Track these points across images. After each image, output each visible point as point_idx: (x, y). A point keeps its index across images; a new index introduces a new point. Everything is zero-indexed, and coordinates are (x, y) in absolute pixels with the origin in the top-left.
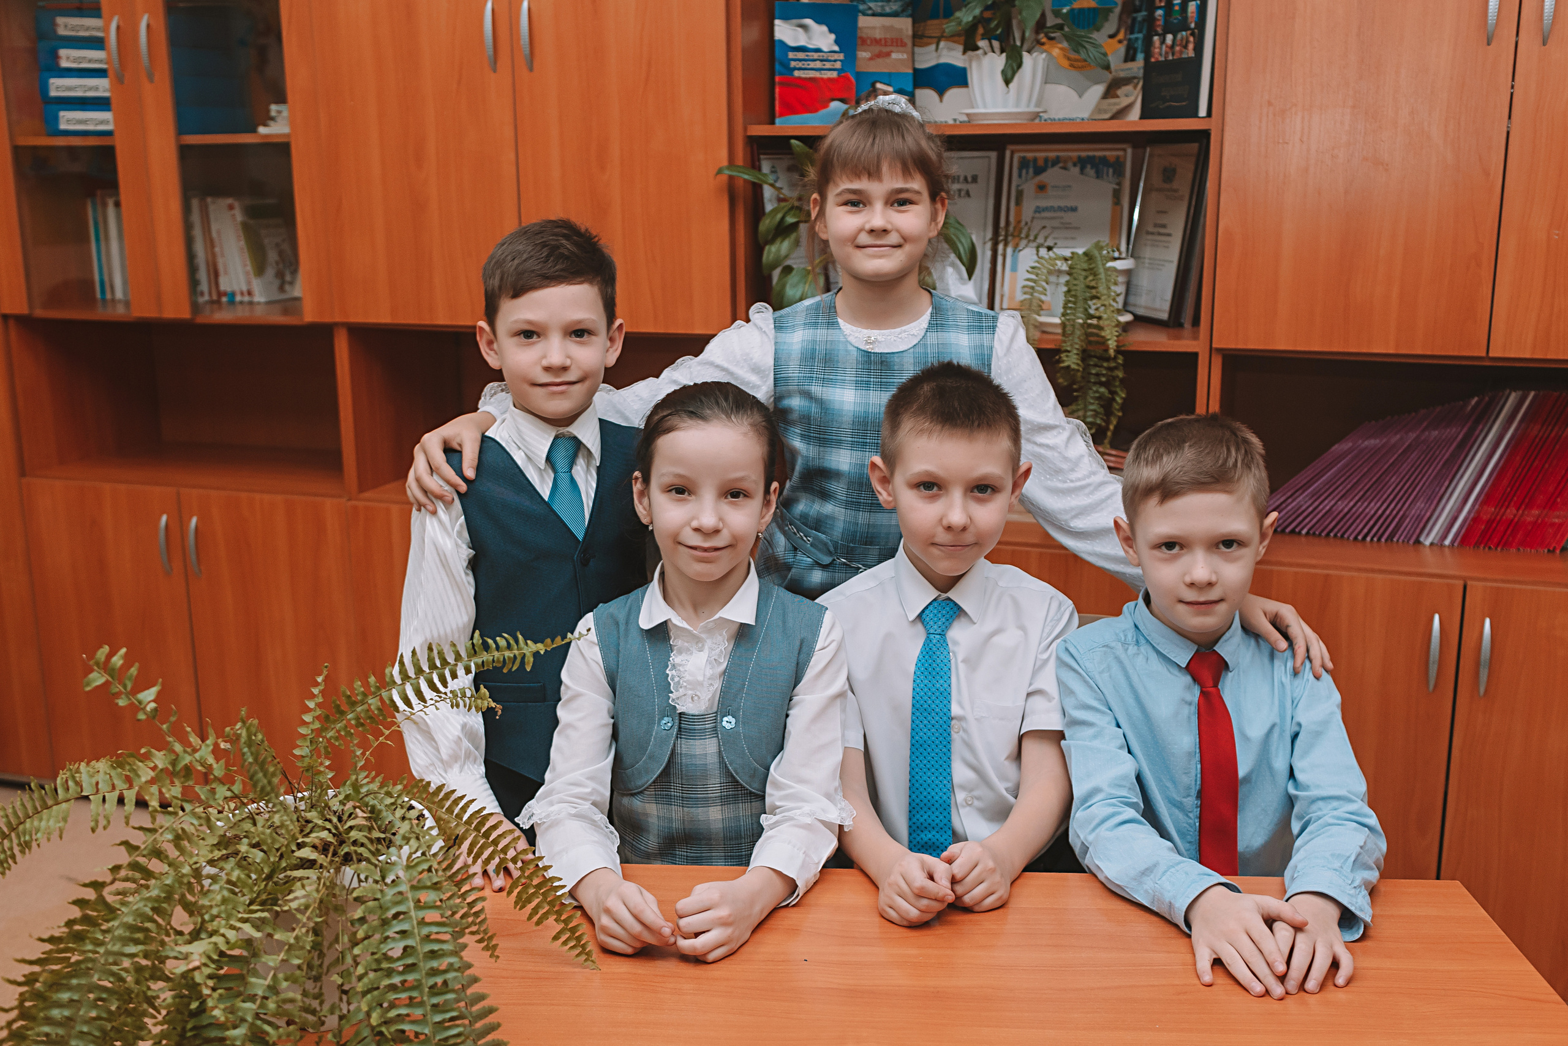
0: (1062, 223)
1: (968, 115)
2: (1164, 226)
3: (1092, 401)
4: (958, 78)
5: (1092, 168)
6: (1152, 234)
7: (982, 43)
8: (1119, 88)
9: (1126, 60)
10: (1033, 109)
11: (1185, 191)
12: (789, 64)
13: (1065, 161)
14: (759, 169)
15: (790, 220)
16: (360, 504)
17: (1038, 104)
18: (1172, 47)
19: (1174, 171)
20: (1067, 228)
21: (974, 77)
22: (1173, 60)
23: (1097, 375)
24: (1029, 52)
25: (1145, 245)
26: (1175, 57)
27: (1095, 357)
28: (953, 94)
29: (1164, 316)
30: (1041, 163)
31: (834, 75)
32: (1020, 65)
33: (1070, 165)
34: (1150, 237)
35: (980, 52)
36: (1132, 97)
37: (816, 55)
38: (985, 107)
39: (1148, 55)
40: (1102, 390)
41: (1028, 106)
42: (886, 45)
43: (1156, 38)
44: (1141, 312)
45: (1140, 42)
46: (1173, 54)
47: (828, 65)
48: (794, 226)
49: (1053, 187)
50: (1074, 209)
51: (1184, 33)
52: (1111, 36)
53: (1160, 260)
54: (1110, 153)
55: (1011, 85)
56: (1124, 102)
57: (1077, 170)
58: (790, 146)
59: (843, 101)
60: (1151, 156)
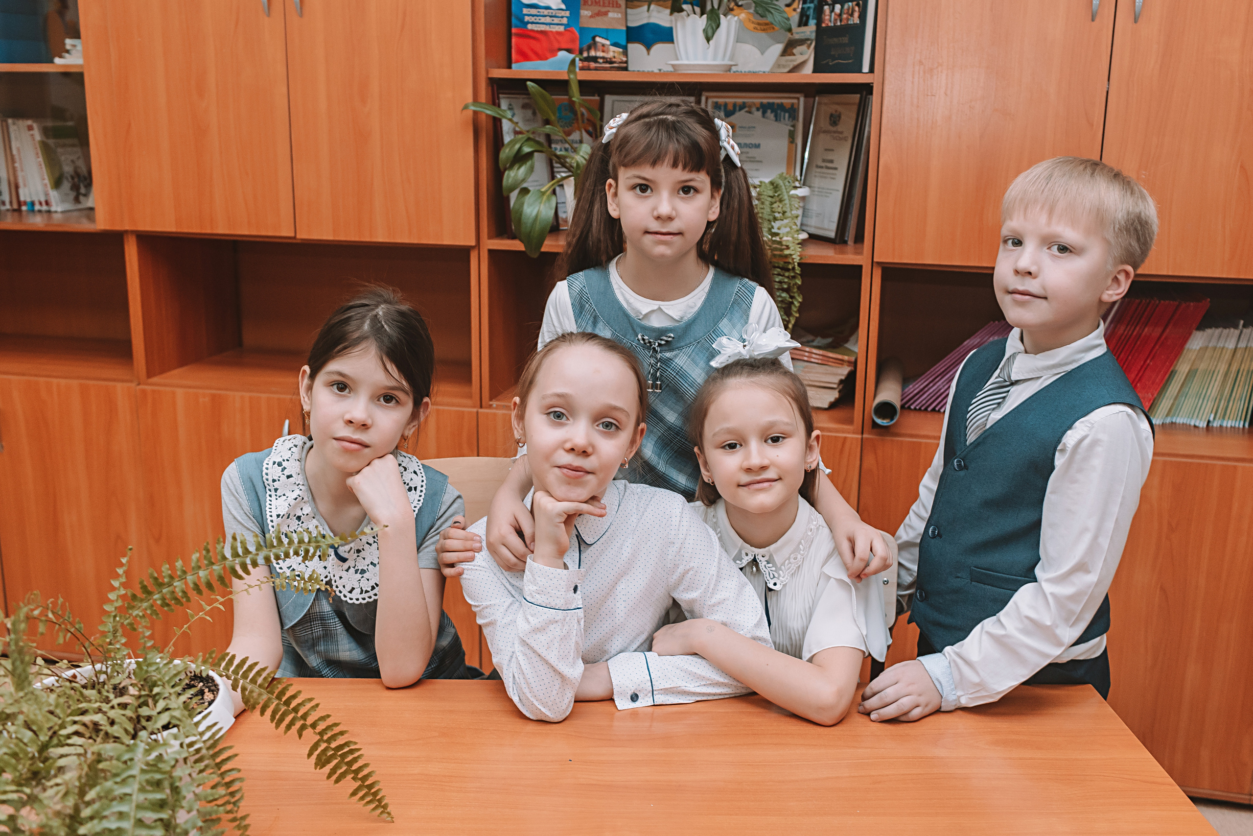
0: (748, 157)
1: (673, 66)
2: (831, 161)
4: (666, 36)
5: (772, 112)
6: (821, 167)
7: (684, 6)
8: (795, 47)
9: (800, 25)
10: (727, 62)
11: (849, 133)
12: (524, 19)
13: (750, 107)
14: (499, 106)
15: (527, 149)
16: (148, 388)
17: (731, 59)
18: (840, 15)
19: (839, 116)
20: (751, 161)
21: (679, 34)
22: (841, 25)
23: (780, 282)
24: (725, 15)
25: (815, 176)
26: (842, 23)
27: (778, 267)
28: (658, 48)
29: (832, 235)
30: (730, 107)
31: (561, 29)
32: (718, 26)
33: (754, 109)
34: (819, 170)
35: (684, 13)
36: (806, 55)
37: (546, 12)
38: (688, 59)
39: (819, 21)
40: (784, 295)
41: (723, 60)
42: (604, 6)
43: (826, 8)
44: (813, 231)
45: (812, 11)
46: (841, 21)
47: (556, 21)
48: (530, 155)
49: (741, 127)
50: (758, 146)
51: (850, 4)
52: (788, 5)
53: (828, 189)
54: (786, 100)
55: (711, 42)
56: (799, 59)
57: (760, 113)
58: (526, 87)
59: (569, 51)
60: (819, 103)
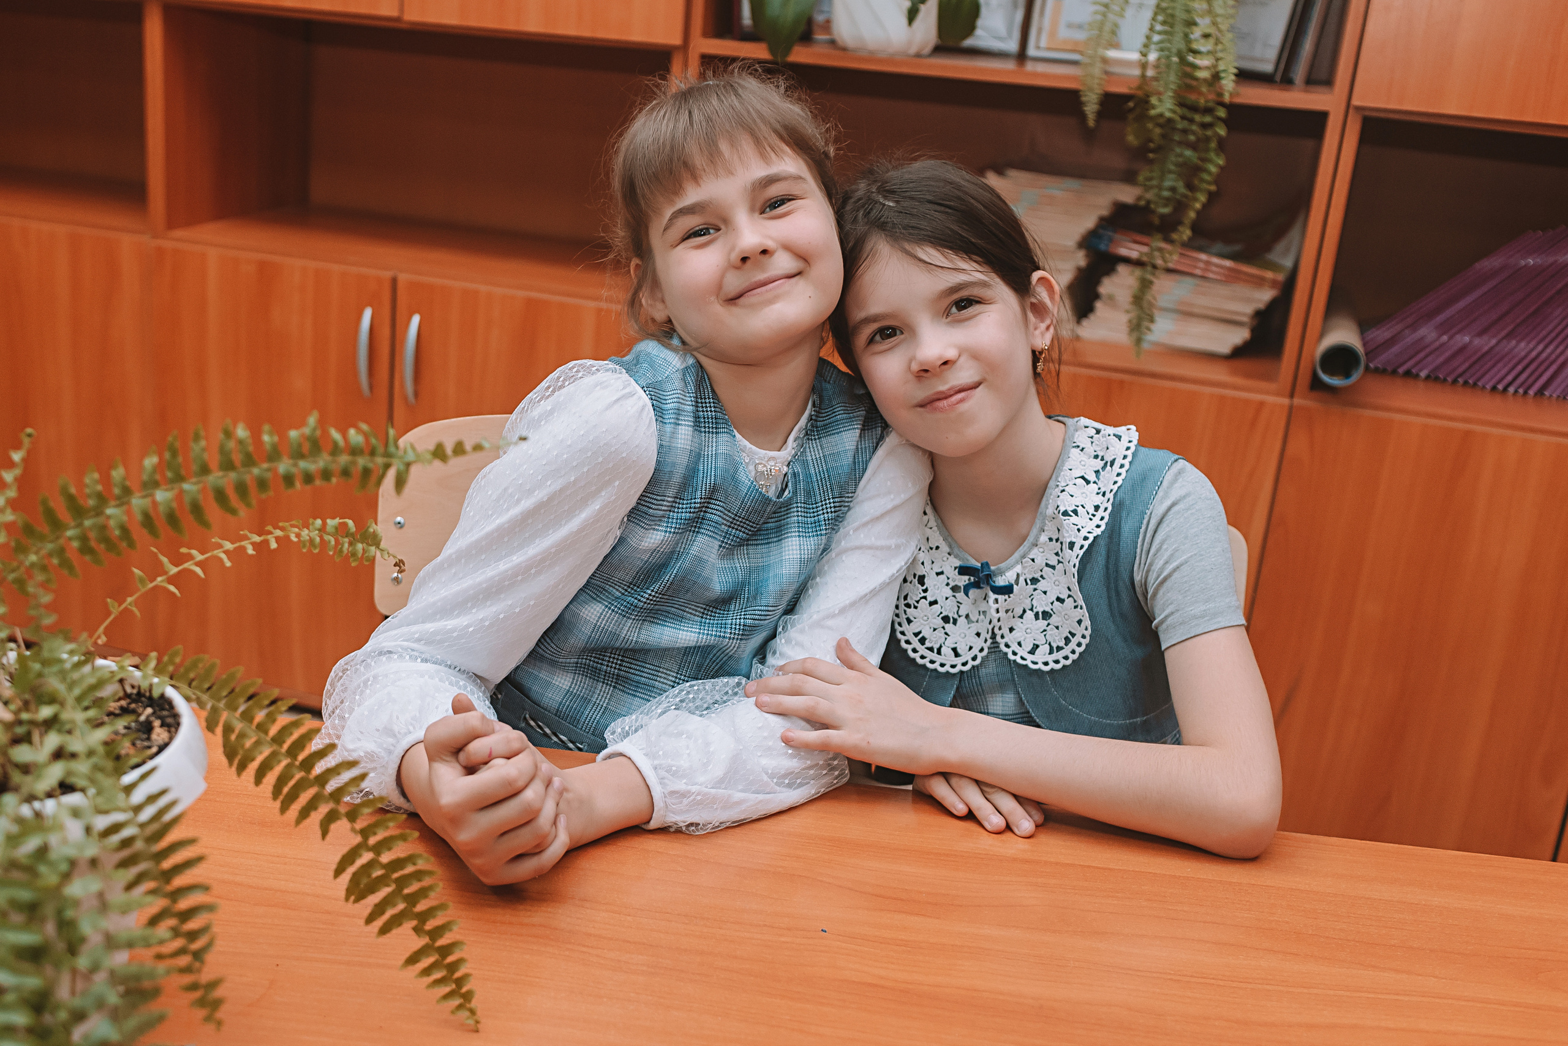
3: (1172, 167)
16: (167, 244)
23: (1185, 131)
29: (1268, 70)
40: (1188, 153)
